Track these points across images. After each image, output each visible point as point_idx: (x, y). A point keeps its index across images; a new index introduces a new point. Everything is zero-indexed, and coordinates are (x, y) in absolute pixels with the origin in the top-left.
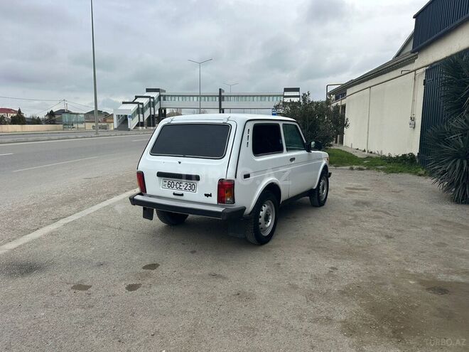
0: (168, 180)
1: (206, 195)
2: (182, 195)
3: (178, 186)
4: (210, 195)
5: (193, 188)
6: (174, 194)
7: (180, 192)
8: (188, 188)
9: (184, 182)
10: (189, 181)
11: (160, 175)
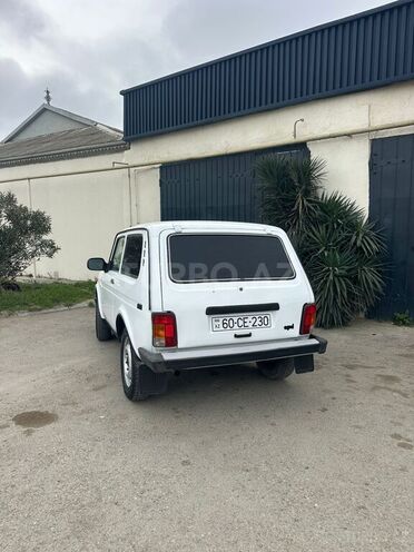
0: (221, 318)
1: (287, 328)
2: (250, 335)
3: (241, 323)
4: (292, 327)
5: (265, 323)
6: (236, 336)
7: (246, 332)
8: (258, 322)
9: (250, 318)
10: (257, 314)
11: (211, 311)
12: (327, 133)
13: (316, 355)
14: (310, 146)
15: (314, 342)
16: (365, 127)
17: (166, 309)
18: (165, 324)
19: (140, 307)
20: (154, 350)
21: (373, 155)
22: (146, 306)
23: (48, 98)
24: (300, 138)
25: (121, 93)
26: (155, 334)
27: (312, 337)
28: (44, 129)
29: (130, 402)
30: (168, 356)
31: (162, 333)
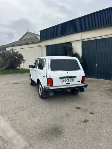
0: (63, 79)
1: (78, 82)
3: (68, 80)
4: (79, 81)
5: (73, 80)
6: (66, 84)
7: (69, 83)
8: (71, 80)
9: (70, 79)
10: (71, 78)
11: (61, 78)
12: (74, 40)
13: (85, 88)
14: (72, 43)
15: (85, 85)
16: (81, 39)
17: (50, 77)
18: (50, 81)
19: (44, 77)
20: (47, 87)
21: (82, 45)
22: (45, 77)
23: (28, 30)
24: (70, 41)
25: (40, 31)
26: (48, 83)
27: (84, 84)
28: (27, 37)
29: (41, 99)
30: (51, 88)
31: (49, 83)
